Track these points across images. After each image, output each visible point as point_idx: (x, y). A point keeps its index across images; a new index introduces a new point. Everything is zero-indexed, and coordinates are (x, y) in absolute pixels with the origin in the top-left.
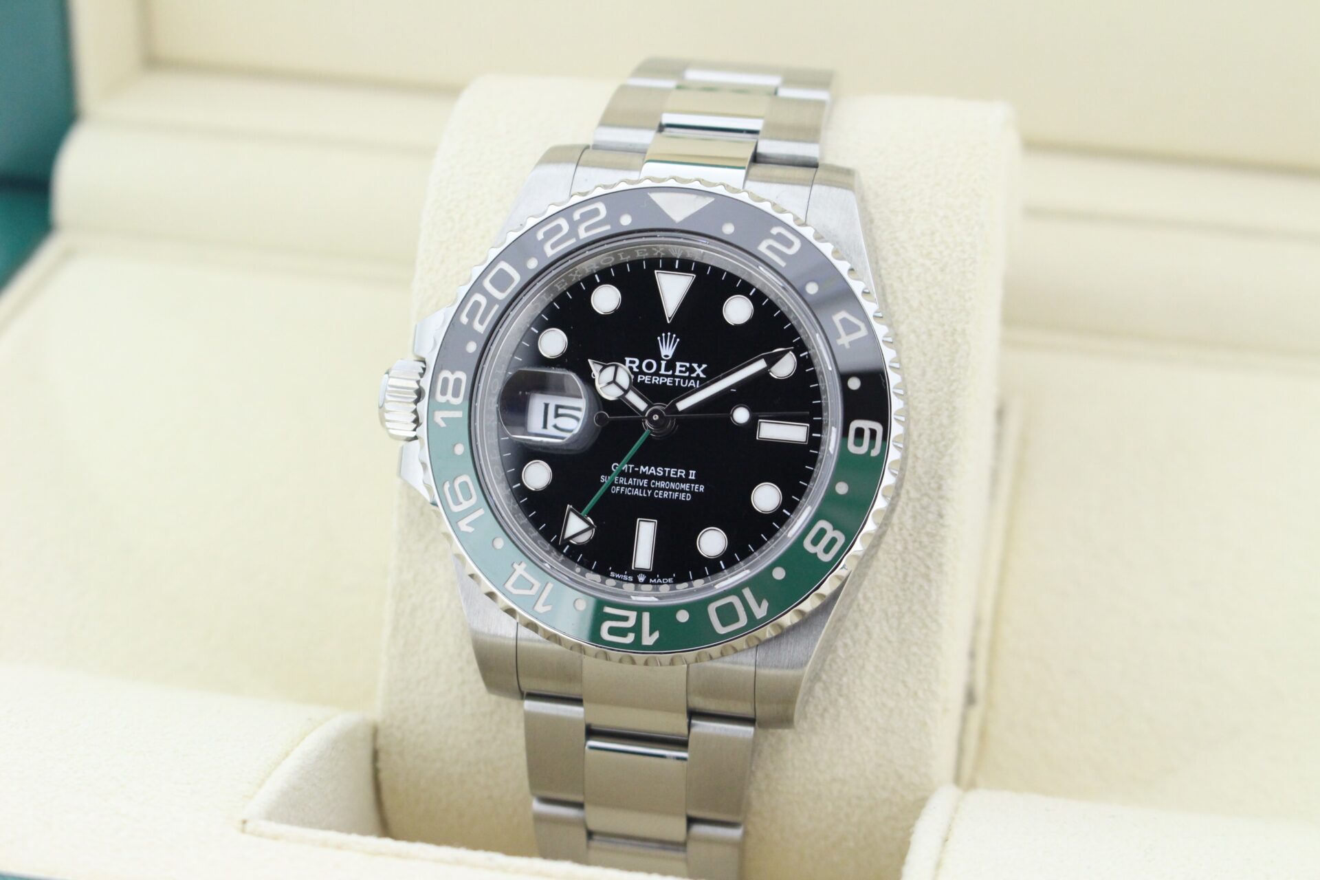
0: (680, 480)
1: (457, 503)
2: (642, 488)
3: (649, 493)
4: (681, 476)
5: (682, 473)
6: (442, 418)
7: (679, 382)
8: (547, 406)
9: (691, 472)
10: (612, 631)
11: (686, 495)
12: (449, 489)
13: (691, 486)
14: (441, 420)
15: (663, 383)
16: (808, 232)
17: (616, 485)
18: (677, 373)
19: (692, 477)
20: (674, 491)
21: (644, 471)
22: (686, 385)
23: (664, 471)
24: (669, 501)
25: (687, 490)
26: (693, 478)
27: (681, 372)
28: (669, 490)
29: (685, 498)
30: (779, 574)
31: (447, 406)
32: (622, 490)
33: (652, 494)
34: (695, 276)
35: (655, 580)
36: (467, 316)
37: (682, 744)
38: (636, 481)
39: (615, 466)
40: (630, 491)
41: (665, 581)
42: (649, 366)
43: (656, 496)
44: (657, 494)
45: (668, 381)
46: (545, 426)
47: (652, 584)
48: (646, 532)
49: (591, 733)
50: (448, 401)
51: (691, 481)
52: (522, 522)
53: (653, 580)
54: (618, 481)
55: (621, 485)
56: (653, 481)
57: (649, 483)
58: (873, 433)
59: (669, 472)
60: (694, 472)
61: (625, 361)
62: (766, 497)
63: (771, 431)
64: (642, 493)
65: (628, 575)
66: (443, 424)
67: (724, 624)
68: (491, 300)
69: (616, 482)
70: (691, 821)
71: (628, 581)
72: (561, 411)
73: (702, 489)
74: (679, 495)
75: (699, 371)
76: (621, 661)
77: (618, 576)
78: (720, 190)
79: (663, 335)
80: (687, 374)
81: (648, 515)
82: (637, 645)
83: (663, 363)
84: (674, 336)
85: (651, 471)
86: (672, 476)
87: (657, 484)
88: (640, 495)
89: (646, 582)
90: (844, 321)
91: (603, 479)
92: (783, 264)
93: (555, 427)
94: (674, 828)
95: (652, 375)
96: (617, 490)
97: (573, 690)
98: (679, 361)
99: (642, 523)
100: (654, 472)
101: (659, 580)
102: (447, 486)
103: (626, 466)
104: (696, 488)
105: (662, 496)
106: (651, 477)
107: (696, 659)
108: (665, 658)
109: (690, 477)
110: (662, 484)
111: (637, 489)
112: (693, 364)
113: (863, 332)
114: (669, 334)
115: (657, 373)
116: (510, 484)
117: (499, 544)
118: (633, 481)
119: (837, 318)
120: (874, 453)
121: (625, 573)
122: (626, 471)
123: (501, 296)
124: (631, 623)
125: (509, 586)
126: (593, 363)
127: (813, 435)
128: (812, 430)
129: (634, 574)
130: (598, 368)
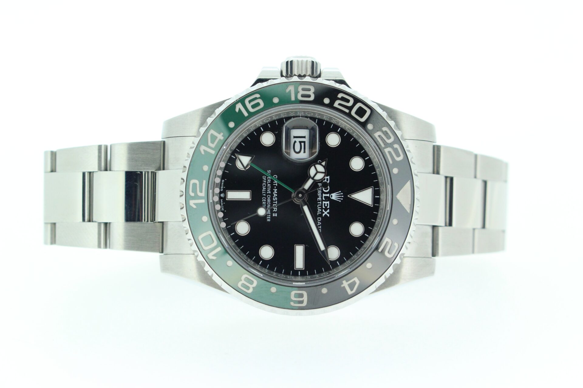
0: (272, 209)
1: (250, 102)
2: (266, 191)
3: (264, 195)
5: (275, 209)
6: (290, 90)
7: (320, 204)
8: (304, 137)
9: (276, 214)
10: (195, 185)
12: (256, 97)
13: (269, 215)
15: (318, 196)
16: (398, 261)
17: (266, 178)
18: (324, 202)
19: (274, 215)
20: (266, 207)
21: (275, 191)
23: (275, 201)
26: (273, 216)
27: (325, 204)
28: (266, 204)
31: (297, 93)
32: (264, 181)
33: (264, 196)
34: (372, 206)
35: (222, 202)
36: (342, 97)
38: (269, 188)
39: (275, 177)
40: (264, 185)
41: (222, 207)
42: (326, 188)
44: (264, 199)
45: (319, 198)
46: (295, 137)
47: (220, 201)
48: (245, 195)
50: (299, 92)
51: (272, 215)
52: (244, 134)
54: (268, 179)
55: (267, 181)
56: (270, 196)
57: (269, 194)
58: (302, 302)
59: (275, 203)
60: (276, 216)
61: (328, 176)
62: (267, 252)
63: (300, 251)
64: (264, 191)
65: (223, 189)
66: (288, 90)
67: (203, 239)
68: (350, 108)
69: (268, 178)
71: (220, 189)
72: (303, 144)
73: (269, 221)
75: (326, 213)
76: (181, 190)
77: (223, 184)
78: (415, 215)
79: (342, 194)
80: (324, 207)
81: (253, 195)
82: (189, 198)
83: (328, 195)
84: (342, 199)
85: (275, 194)
86: (274, 205)
87: (269, 198)
88: (263, 191)
89: (220, 198)
90: (355, 283)
91: (269, 171)
92: (380, 250)
93: (295, 142)
95: (322, 190)
96: (264, 179)
98: (329, 202)
99: (249, 192)
100: (275, 196)
103: (276, 182)
104: (269, 217)
105: (263, 201)
106: (272, 195)
109: (273, 214)
110: (269, 200)
111: (265, 188)
112: (329, 210)
113: (350, 292)
114: (343, 196)
115: (323, 192)
116: (262, 126)
117: (232, 125)
118: (269, 186)
119: (356, 279)
120: (292, 304)
121: (224, 187)
122: (274, 182)
123: (353, 113)
124: (200, 194)
125: (212, 132)
126: (326, 161)
127: (299, 272)
128: (301, 271)
129: (224, 192)
130: (324, 163)
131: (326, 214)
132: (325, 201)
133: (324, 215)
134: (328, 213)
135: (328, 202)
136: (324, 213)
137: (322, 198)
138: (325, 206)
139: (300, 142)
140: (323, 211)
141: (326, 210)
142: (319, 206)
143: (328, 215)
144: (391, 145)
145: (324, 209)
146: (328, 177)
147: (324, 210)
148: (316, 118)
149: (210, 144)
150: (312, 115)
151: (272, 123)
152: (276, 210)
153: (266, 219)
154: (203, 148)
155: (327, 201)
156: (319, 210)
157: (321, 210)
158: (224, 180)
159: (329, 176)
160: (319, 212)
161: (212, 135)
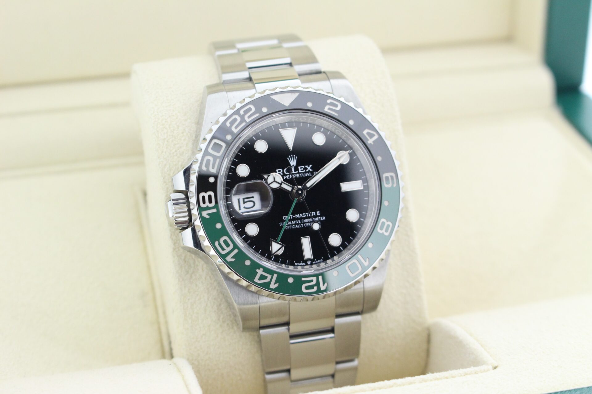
0: (315, 217)
1: (223, 249)
2: (299, 224)
4: (314, 215)
5: (313, 214)
6: (207, 214)
7: (302, 175)
8: (239, 200)
10: (307, 288)
13: (319, 219)
15: (295, 177)
16: (342, 99)
18: (300, 171)
20: (313, 222)
21: (297, 216)
22: (305, 176)
23: (306, 215)
26: (319, 214)
27: (301, 170)
28: (310, 222)
31: (208, 208)
32: (290, 227)
33: (304, 225)
34: (296, 128)
35: (315, 262)
36: (205, 166)
37: (332, 331)
38: (295, 222)
39: (284, 218)
40: (294, 227)
41: (319, 261)
42: (287, 171)
43: (306, 226)
44: (306, 225)
45: (297, 176)
46: (240, 209)
47: (314, 264)
48: (306, 242)
51: (319, 216)
52: (252, 252)
53: (314, 262)
54: (288, 224)
55: (289, 225)
56: (302, 220)
57: (301, 221)
58: (392, 177)
59: (308, 214)
62: (353, 215)
63: (346, 187)
64: (299, 226)
65: (303, 263)
66: (208, 217)
67: (353, 272)
68: (215, 157)
70: (337, 363)
71: (304, 265)
72: (246, 200)
73: (324, 218)
75: (309, 168)
77: (299, 264)
78: (301, 89)
79: (290, 156)
80: (304, 171)
81: (305, 235)
82: (319, 291)
83: (293, 168)
84: (294, 156)
85: (300, 216)
86: (310, 216)
87: (304, 221)
88: (299, 227)
89: (312, 264)
90: (368, 133)
91: (281, 224)
92: (337, 115)
93: (245, 208)
94: (329, 369)
95: (289, 174)
96: (288, 227)
97: (285, 319)
99: (303, 239)
100: (302, 216)
101: (317, 262)
102: (217, 244)
103: (290, 216)
104: (321, 218)
105: (308, 225)
106: (301, 218)
107: (345, 289)
109: (318, 214)
110: (307, 220)
111: (296, 225)
112: (305, 166)
113: (376, 137)
114: (292, 155)
116: (241, 236)
117: (248, 263)
118: (294, 222)
119: (365, 132)
120: (395, 186)
121: (302, 262)
122: (290, 218)
123: (219, 154)
124: (314, 283)
125: (256, 280)
126: (263, 175)
127: (365, 184)
128: (363, 183)
129: (305, 261)
130: (266, 177)
131: (311, 168)
132: (298, 171)
133: (311, 170)
134: (309, 166)
135: (299, 167)
136: (309, 170)
137: (296, 174)
138: (303, 170)
139: (244, 203)
140: (307, 171)
141: (306, 169)
142: (304, 175)
143: (311, 166)
144: (242, 117)
145: (305, 171)
148: (226, 189)
149: (268, 280)
150: (225, 192)
151: (236, 228)
153: (324, 220)
154: (273, 286)
156: (307, 174)
157: (307, 173)
158: (296, 264)
159: (276, 170)
160: (309, 174)
161: (260, 279)
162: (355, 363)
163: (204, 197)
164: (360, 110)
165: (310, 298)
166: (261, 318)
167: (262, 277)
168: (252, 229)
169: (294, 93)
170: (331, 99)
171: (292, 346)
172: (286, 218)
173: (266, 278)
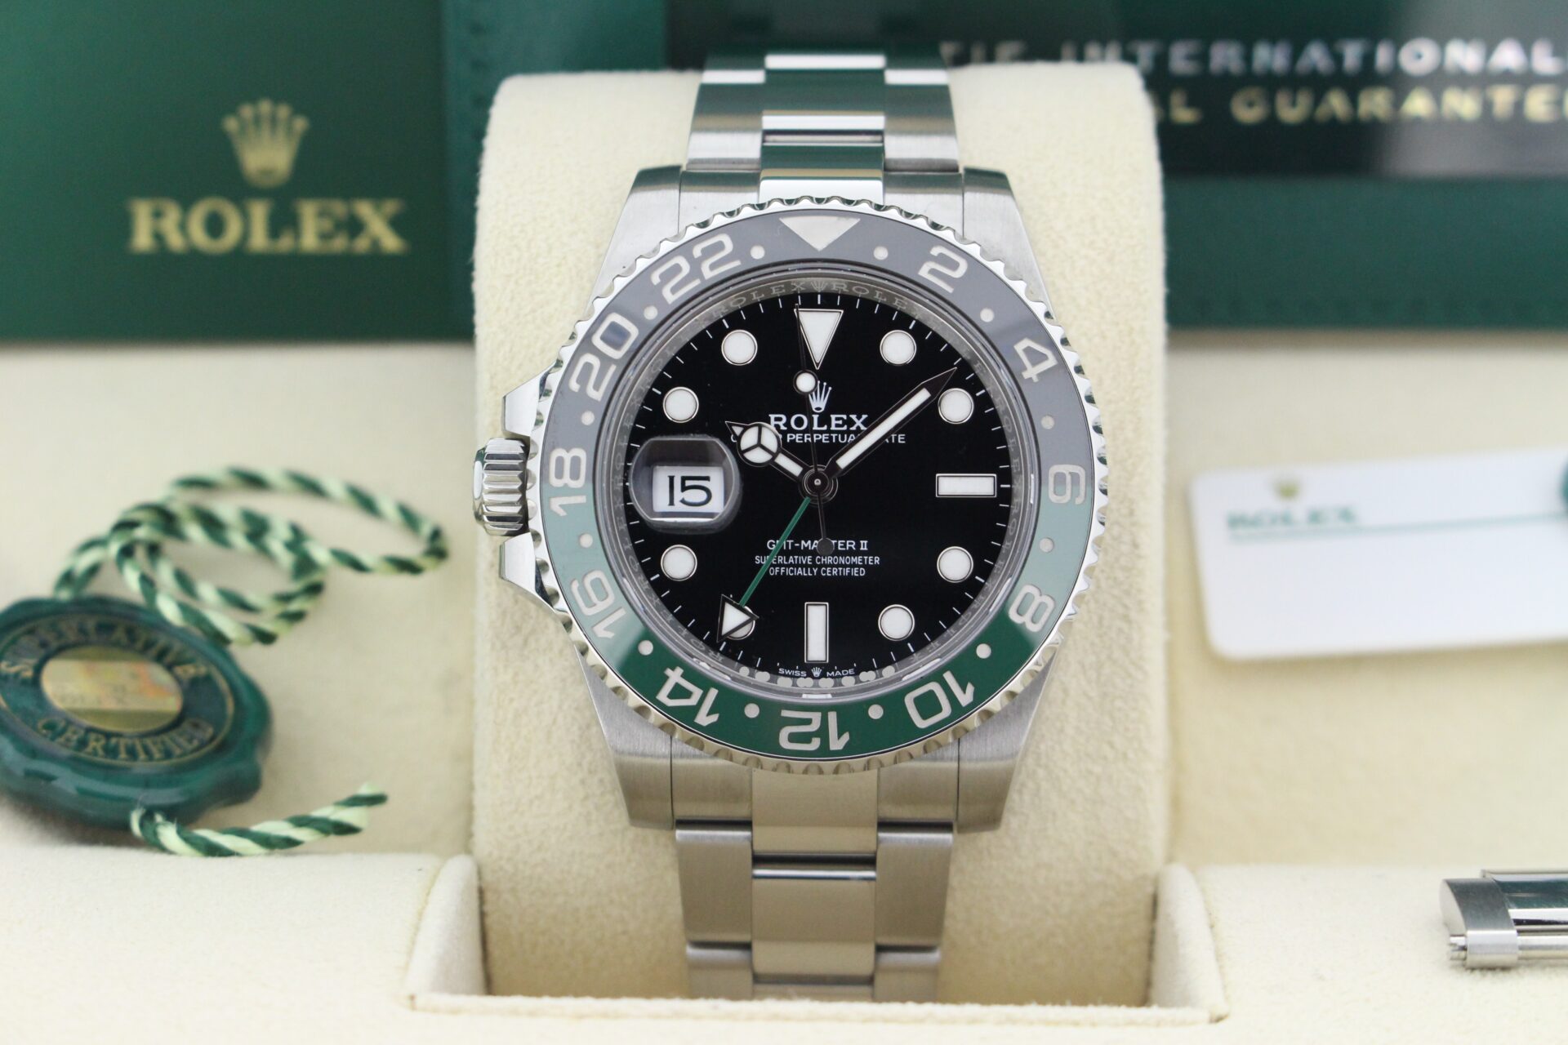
0: (851, 553)
1: (591, 605)
2: (806, 566)
3: (815, 571)
4: (850, 548)
6: (561, 506)
7: (837, 438)
8: (672, 479)
9: (862, 542)
10: (793, 738)
11: (859, 570)
12: (579, 589)
13: (863, 559)
14: (559, 508)
15: (817, 441)
16: (974, 250)
17: (774, 566)
18: (833, 428)
19: (864, 548)
20: (845, 566)
21: (806, 546)
22: (845, 441)
23: (830, 544)
24: (840, 579)
25: (859, 563)
26: (866, 549)
27: (837, 425)
28: (838, 566)
29: (858, 573)
30: (983, 651)
31: (566, 491)
32: (782, 571)
33: (819, 572)
34: (842, 311)
35: (833, 673)
36: (578, 381)
37: (869, 862)
38: (798, 559)
39: (771, 544)
40: (792, 571)
41: (845, 673)
42: (799, 422)
43: (824, 575)
44: (825, 572)
45: (824, 438)
46: (672, 503)
47: (831, 678)
48: (817, 618)
49: (759, 860)
50: (566, 485)
51: (864, 553)
52: (668, 620)
53: (831, 672)
54: (777, 561)
55: (780, 565)
56: (818, 557)
57: (813, 560)
58: (1075, 478)
59: (836, 544)
60: (866, 542)
61: (769, 418)
62: (955, 564)
63: (951, 485)
64: (807, 572)
65: (800, 670)
66: (562, 513)
67: (924, 717)
68: (605, 360)
69: (774, 563)
70: (881, 949)
71: (802, 677)
72: (688, 483)
73: (877, 560)
74: (850, 570)
75: (859, 423)
76: (806, 771)
77: (788, 672)
78: (864, 208)
80: (845, 428)
81: (817, 598)
82: (824, 752)
83: (816, 417)
84: (825, 384)
85: (814, 546)
86: (840, 549)
87: (823, 560)
88: (805, 574)
89: (823, 675)
90: (1028, 351)
91: (758, 560)
92: (950, 290)
93: (683, 501)
94: (859, 959)
95: (803, 432)
96: (777, 571)
97: (739, 812)
98: (834, 414)
99: (810, 607)
100: (818, 546)
101: (838, 673)
102: (575, 586)
103: (785, 543)
104: (870, 560)
105: (831, 573)
107: (896, 758)
108: (858, 762)
109: (862, 549)
110: (829, 560)
111: (800, 569)
112: (851, 416)
113: (1051, 362)
115: (809, 430)
116: (648, 576)
117: (647, 648)
118: (794, 559)
119: (1020, 347)
120: (1079, 501)
121: (797, 667)
122: (785, 548)
123: (617, 354)
124: (814, 727)
125: (663, 696)
126: (731, 425)
127: (1002, 486)
128: (1000, 481)
129: (808, 668)
130: (738, 430)
131: (863, 423)
132: (829, 425)
133: (863, 428)
134: (859, 418)
135: (833, 417)
136: (858, 428)
137: (821, 432)
138: (842, 426)
139: (684, 488)
140: (854, 428)
141: (850, 423)
142: (843, 439)
143: (864, 417)
144: (696, 265)
145: (848, 428)
146: (772, 417)
147: (852, 426)
148: (629, 446)
149: (692, 702)
150: (622, 455)
151: (639, 552)
152: (852, 544)
153: (875, 566)
154: (704, 719)
155: (830, 419)
156: (852, 438)
157: (852, 435)
158: (780, 669)
159: (770, 415)
161: (671, 696)
162: (934, 957)
163: (560, 461)
164: (1019, 287)
165: (798, 765)
166: (674, 798)
167: (678, 692)
168: (680, 563)
169: (845, 216)
170: (943, 246)
171: (756, 882)
172: (773, 545)
173: (687, 694)
